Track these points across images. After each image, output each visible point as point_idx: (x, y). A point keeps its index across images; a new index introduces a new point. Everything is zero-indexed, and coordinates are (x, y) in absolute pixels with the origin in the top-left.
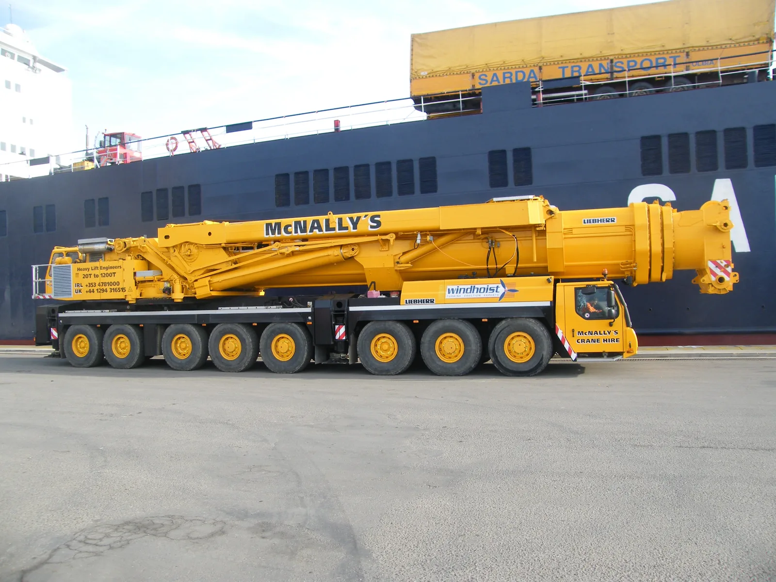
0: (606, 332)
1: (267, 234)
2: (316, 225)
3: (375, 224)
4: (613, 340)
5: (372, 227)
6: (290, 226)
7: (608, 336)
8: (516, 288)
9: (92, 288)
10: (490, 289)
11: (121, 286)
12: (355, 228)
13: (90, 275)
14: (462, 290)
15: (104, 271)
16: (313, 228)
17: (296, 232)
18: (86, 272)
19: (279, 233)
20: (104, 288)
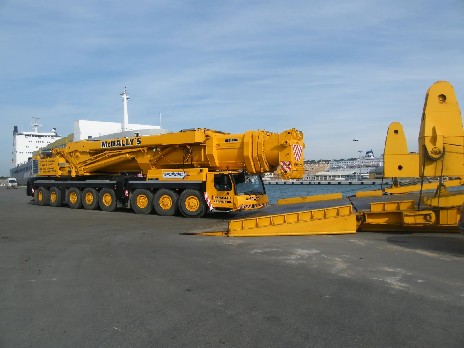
0: (227, 198)
1: (102, 147)
2: (118, 143)
3: (139, 143)
4: (229, 202)
5: (138, 144)
6: (110, 143)
7: (227, 200)
8: (189, 174)
9: (45, 170)
10: (180, 174)
11: (54, 170)
12: (132, 144)
13: (45, 164)
14: (169, 174)
15: (49, 163)
16: (117, 144)
17: (112, 146)
18: (43, 163)
19: (106, 146)
20: (49, 170)
